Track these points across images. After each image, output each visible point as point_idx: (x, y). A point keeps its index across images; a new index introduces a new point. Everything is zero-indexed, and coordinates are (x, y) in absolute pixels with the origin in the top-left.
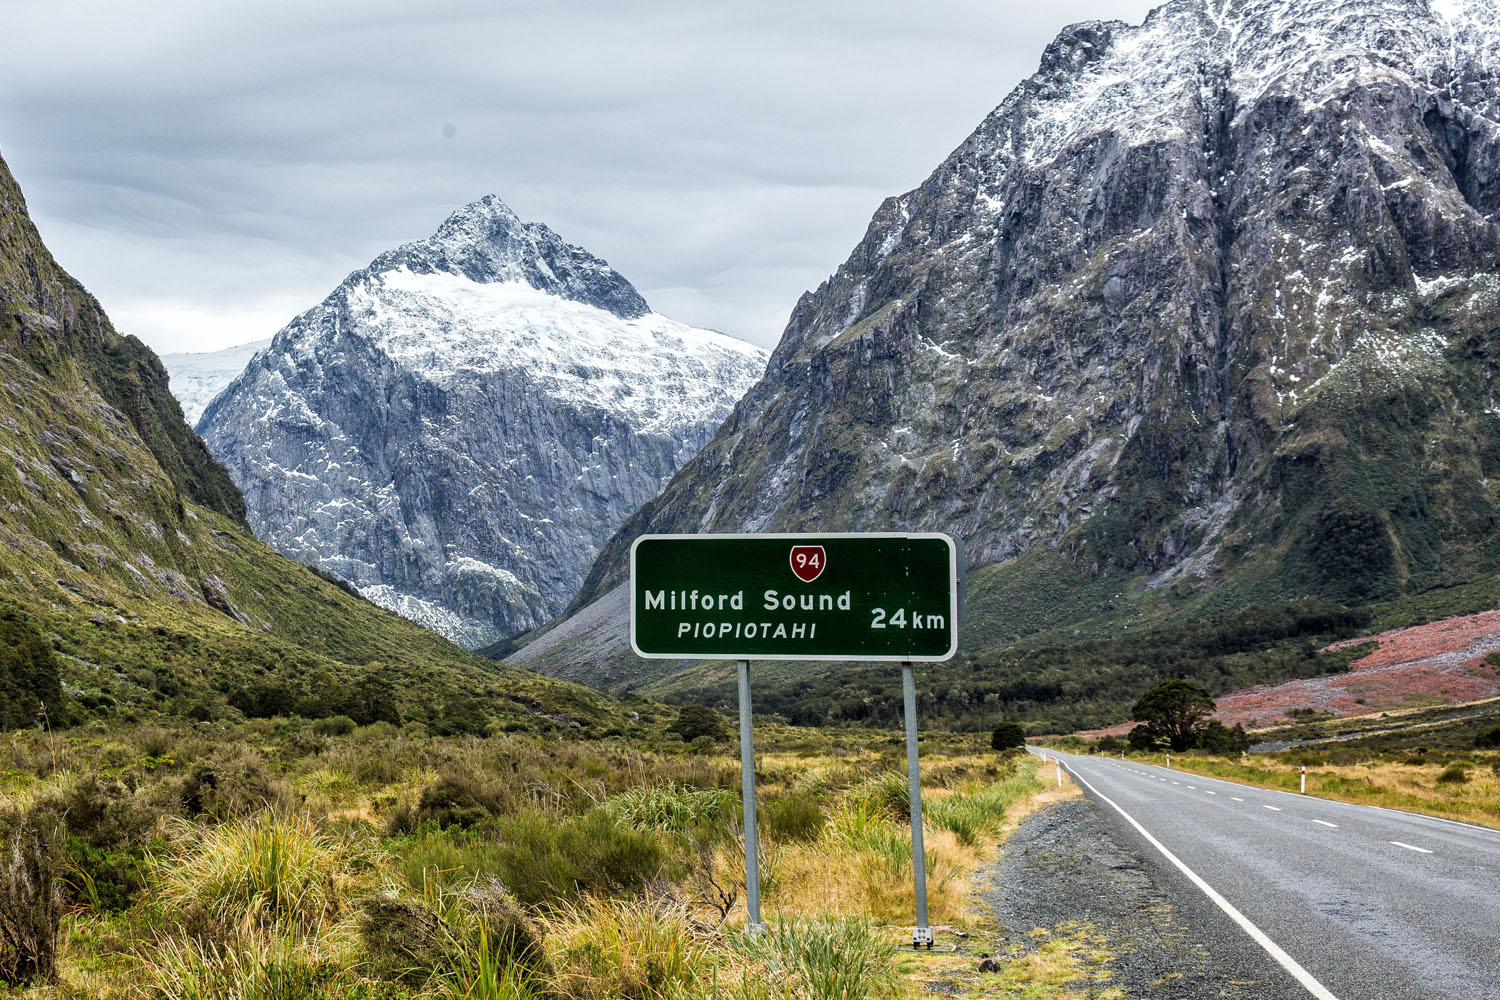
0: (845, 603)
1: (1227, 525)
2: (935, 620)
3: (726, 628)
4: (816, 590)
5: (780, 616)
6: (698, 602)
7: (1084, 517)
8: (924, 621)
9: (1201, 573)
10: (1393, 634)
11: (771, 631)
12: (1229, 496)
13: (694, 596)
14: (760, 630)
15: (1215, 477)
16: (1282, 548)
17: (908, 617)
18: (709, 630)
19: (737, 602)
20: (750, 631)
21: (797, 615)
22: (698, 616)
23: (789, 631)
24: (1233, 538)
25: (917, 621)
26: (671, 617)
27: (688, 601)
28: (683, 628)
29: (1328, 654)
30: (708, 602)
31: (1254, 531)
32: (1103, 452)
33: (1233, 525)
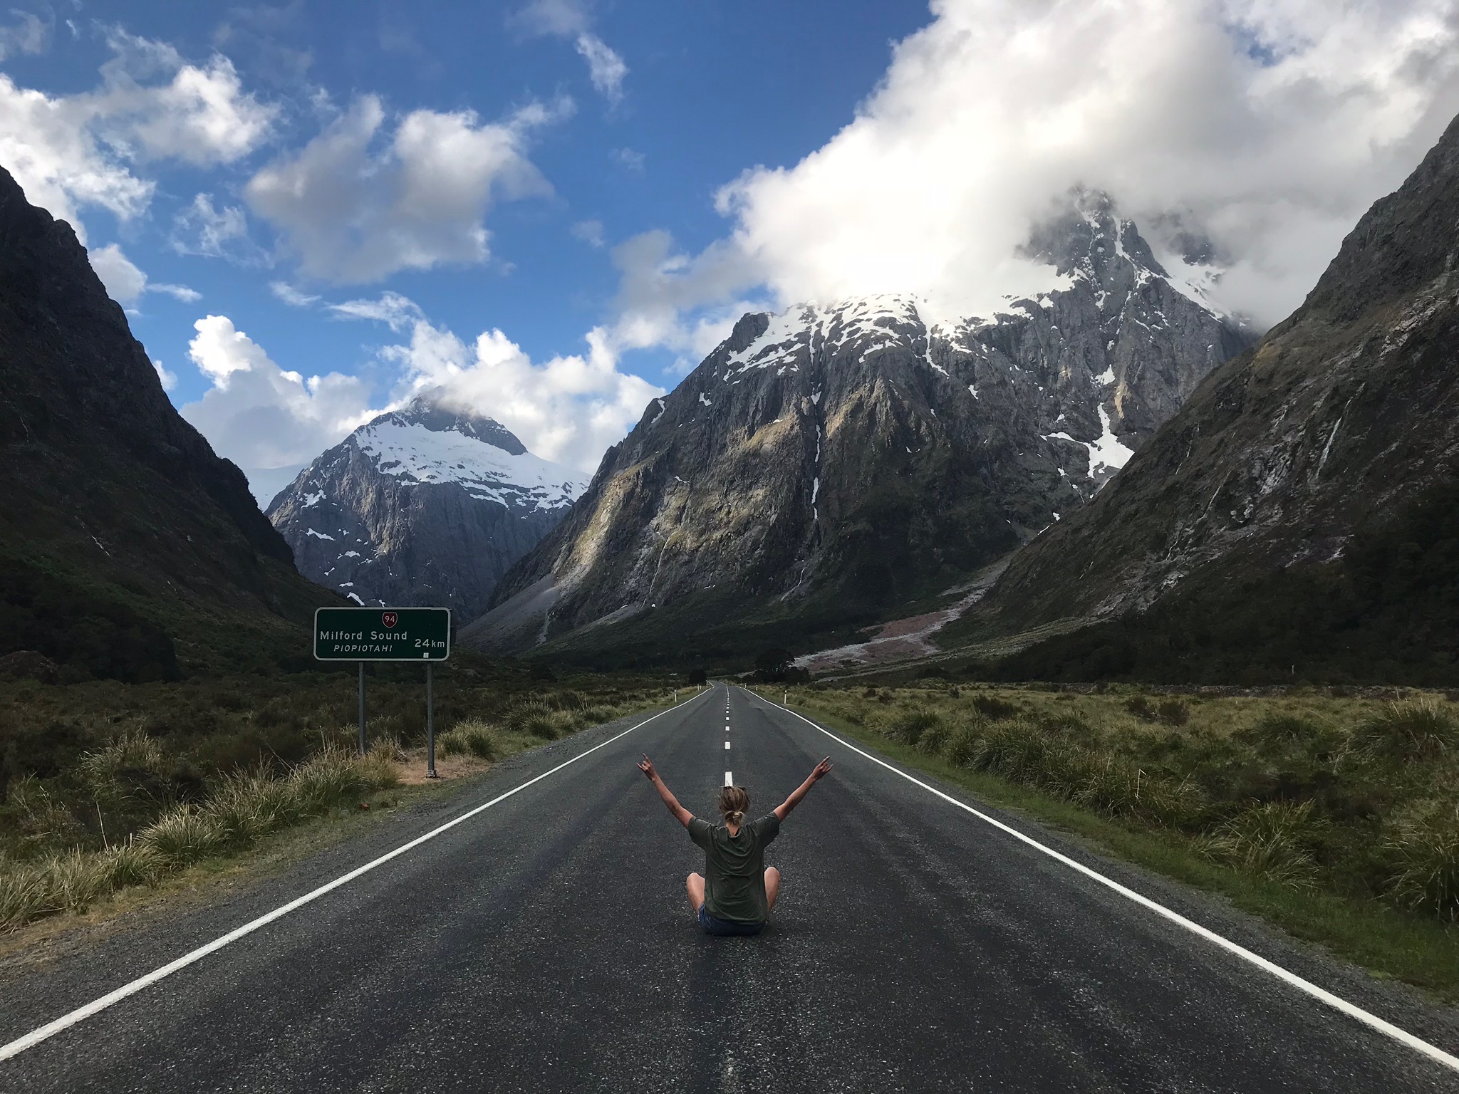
0: (405, 636)
1: (816, 570)
2: (441, 643)
3: (354, 647)
4: (393, 631)
5: (378, 642)
6: (343, 636)
7: (748, 565)
8: (436, 644)
9: (803, 593)
10: (890, 623)
11: (373, 648)
12: (816, 555)
13: (341, 634)
14: (369, 648)
15: (810, 546)
16: (841, 581)
17: (430, 643)
18: (347, 648)
19: (360, 636)
20: (365, 648)
21: (385, 642)
22: (344, 642)
23: (381, 648)
24: (819, 576)
25: (433, 644)
26: (331, 643)
27: (339, 636)
28: (337, 647)
29: (860, 633)
30: (347, 637)
31: (828, 572)
32: (758, 532)
33: (819, 569)
